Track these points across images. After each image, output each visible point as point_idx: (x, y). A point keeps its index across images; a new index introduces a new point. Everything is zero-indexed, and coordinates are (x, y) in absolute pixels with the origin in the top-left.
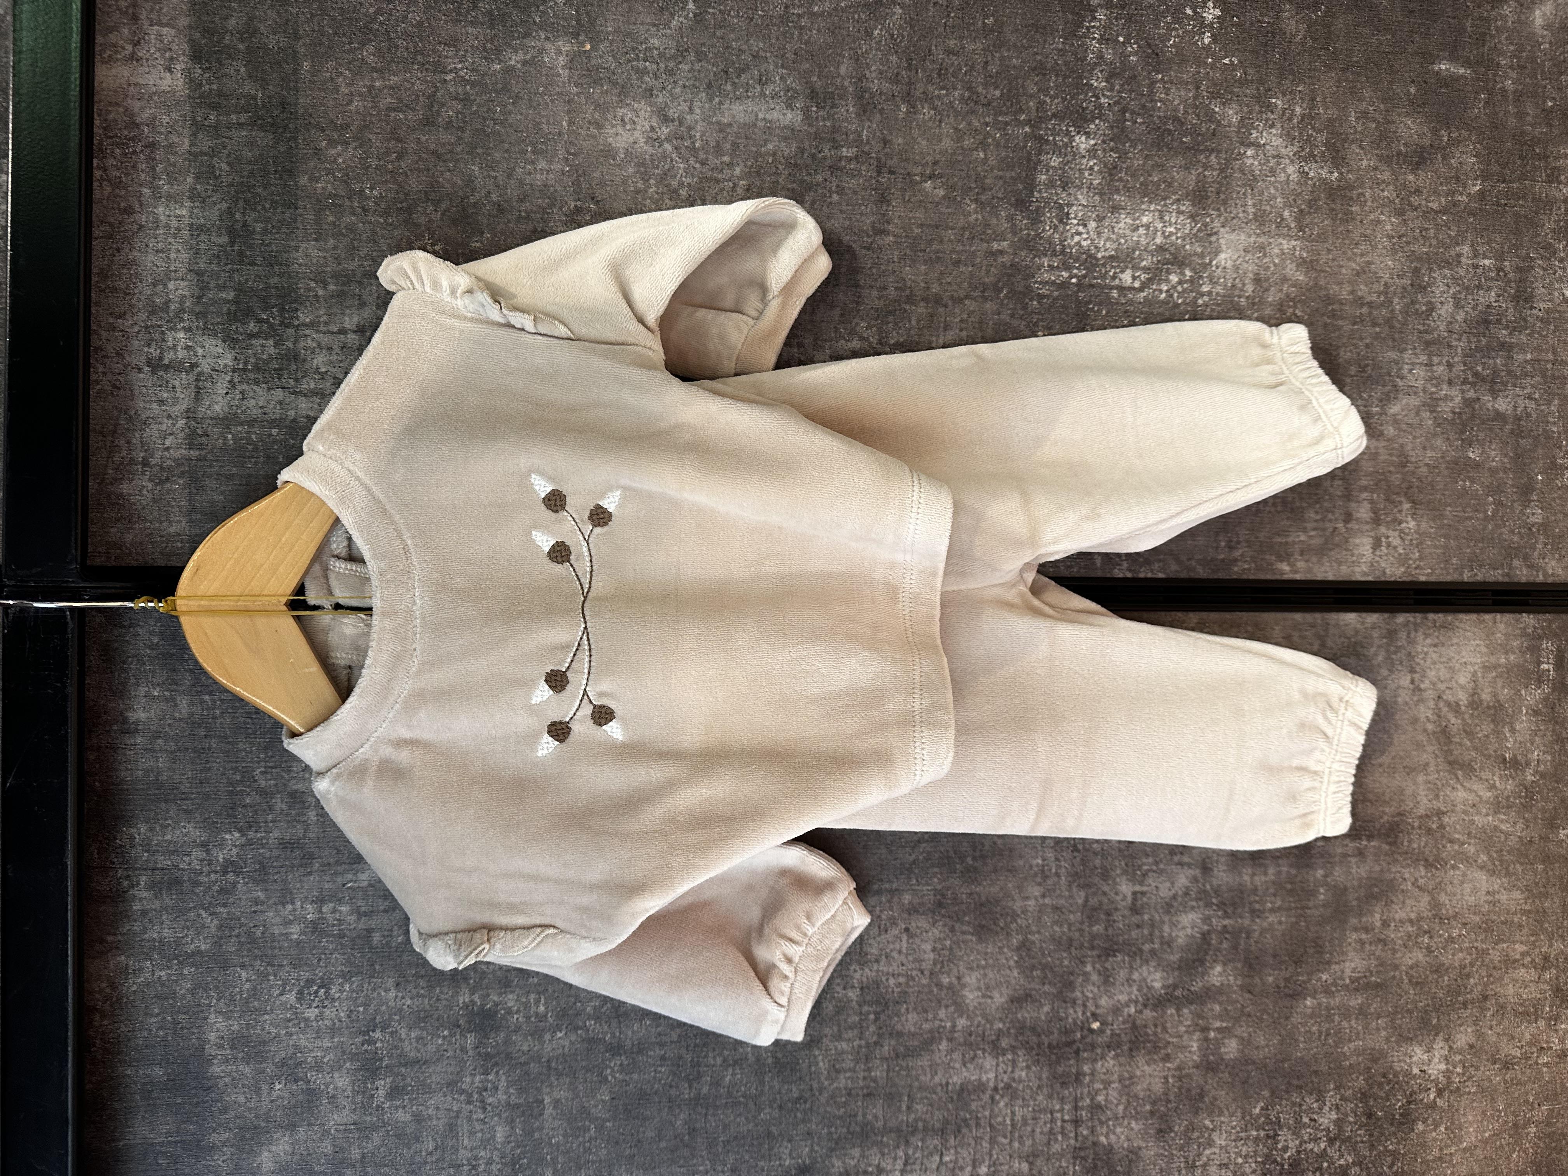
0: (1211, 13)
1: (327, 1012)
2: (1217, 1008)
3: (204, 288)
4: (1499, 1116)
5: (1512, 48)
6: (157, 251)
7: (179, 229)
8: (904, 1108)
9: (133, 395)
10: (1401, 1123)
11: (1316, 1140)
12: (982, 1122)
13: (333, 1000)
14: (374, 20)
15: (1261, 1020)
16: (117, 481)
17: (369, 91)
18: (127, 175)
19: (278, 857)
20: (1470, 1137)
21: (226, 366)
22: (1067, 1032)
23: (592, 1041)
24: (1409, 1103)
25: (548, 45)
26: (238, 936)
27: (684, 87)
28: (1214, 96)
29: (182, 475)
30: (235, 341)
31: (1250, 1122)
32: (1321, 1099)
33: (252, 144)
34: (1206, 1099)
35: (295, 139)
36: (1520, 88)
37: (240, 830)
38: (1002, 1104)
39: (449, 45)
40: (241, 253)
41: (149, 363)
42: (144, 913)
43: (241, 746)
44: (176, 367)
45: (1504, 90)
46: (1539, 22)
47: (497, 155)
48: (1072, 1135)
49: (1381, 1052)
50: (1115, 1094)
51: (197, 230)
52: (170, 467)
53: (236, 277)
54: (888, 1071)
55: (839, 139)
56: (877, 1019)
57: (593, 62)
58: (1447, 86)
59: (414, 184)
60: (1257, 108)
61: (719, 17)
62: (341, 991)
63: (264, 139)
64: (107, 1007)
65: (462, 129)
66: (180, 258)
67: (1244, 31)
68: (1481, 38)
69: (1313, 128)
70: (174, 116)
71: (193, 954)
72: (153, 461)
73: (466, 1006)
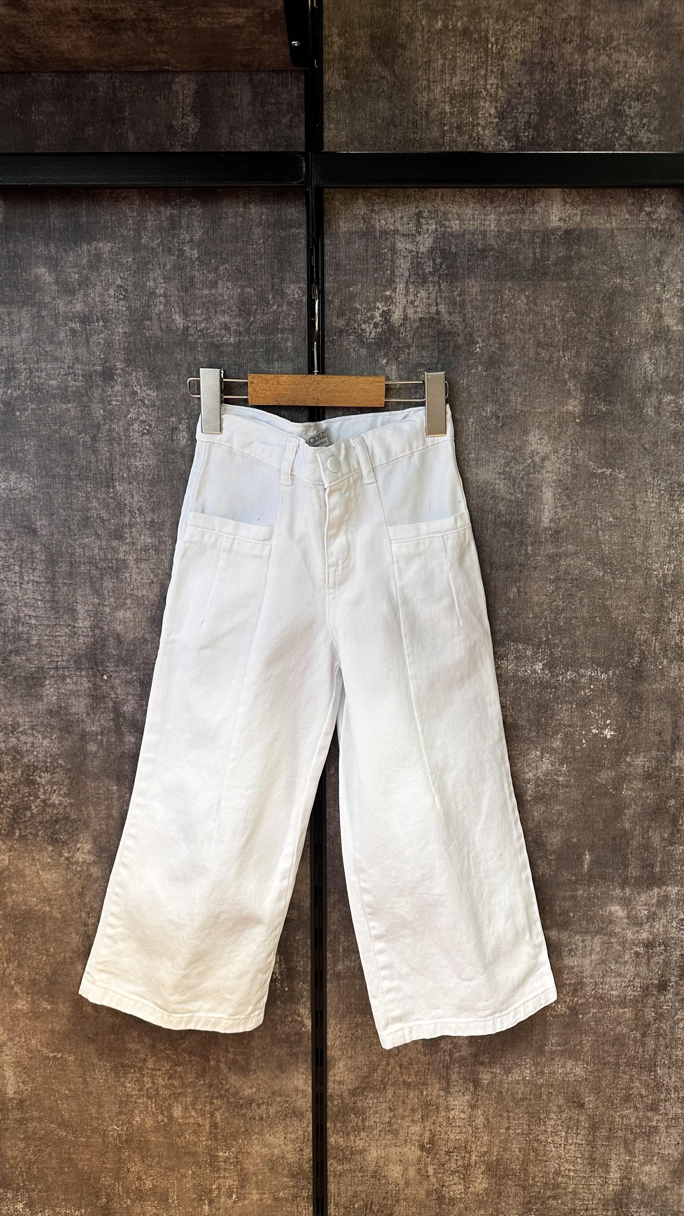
0: (608, 733)
1: (112, 299)
2: (113, 740)
3: (457, 237)
4: (54, 891)
5: (599, 894)
6: (473, 215)
7: (484, 225)
8: (65, 581)
9: (405, 204)
10: (52, 838)
11: (45, 793)
12: (58, 620)
13: (118, 302)
14: (588, 316)
15: (106, 763)
16: (364, 197)
17: (553, 315)
18: (509, 200)
19: (186, 275)
20: (45, 875)
21: (420, 248)
22: (102, 663)
23: (98, 427)
24: (63, 842)
25: (577, 401)
26: (148, 257)
27: (559, 468)
28: (566, 734)
29: (367, 228)
30: (432, 253)
31: (54, 758)
32: (66, 795)
33: (526, 259)
34: (67, 735)
35: (529, 280)
36: (579, 899)
37: (198, 257)
38: (66, 630)
39: (576, 353)
40: (473, 255)
41: (420, 212)
42: (159, 212)
43: (239, 258)
44: (419, 225)
45: (576, 890)
46: (613, 908)
47: (523, 378)
48: (50, 666)
49: (90, 827)
50: (71, 688)
51: (484, 234)
52: (371, 222)
53: (462, 253)
54: (83, 573)
55: (537, 544)
56: (109, 567)
57: (570, 424)
58: (578, 858)
59: (508, 337)
60: (561, 757)
61: (595, 485)
62: (122, 306)
63: (528, 265)
64: (115, 195)
65: (536, 360)
66: (471, 226)
67: (600, 751)
68: (603, 877)
69: (552, 786)
70: (538, 222)
71: (140, 236)
72: (373, 214)
73: (115, 366)
